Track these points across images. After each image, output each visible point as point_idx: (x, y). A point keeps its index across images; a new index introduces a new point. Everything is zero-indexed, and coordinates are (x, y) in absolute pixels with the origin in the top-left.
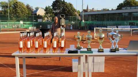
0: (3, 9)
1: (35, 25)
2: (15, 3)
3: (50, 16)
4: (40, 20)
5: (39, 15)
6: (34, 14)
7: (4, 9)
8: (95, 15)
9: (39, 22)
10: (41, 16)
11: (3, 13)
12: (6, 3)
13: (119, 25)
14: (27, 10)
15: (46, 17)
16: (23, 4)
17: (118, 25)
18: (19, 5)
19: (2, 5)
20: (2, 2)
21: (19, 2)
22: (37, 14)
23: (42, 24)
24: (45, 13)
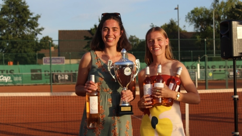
0: (198, 26)
2: (234, 7)
7: (202, 28)
11: (198, 37)
12: (207, 12)
19: (196, 18)
20: (196, 9)
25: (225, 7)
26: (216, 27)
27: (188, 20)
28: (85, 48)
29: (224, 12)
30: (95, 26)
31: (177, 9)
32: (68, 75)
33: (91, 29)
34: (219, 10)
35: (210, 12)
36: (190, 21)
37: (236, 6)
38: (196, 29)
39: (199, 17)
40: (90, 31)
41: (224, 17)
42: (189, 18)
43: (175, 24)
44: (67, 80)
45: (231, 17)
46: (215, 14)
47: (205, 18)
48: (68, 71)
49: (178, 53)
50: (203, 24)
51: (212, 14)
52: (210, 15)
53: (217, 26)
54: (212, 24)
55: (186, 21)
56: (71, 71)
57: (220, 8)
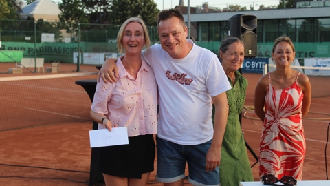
1: (31, 53)
3: (75, 26)
4: (48, 38)
5: (41, 20)
6: (26, 17)
8: (221, 25)
9: (47, 43)
10: (48, 23)
13: (306, 57)
14: (5, 5)
15: (63, 28)
17: (303, 55)
22: (37, 19)
23: (55, 48)
24: (59, 16)
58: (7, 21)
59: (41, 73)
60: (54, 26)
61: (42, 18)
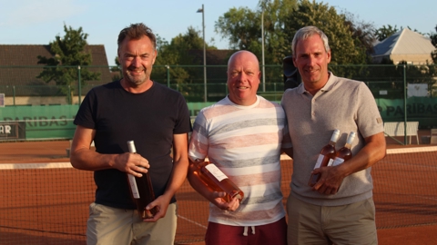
0: (236, 41)
1: (392, 114)
2: (297, 9)
4: (415, 90)
5: (404, 63)
7: (242, 43)
9: (415, 98)
12: (250, 15)
14: (352, 43)
16: (332, 11)
18: (316, 20)
20: (233, 10)
21: (316, 7)
22: (396, 62)
23: (429, 106)
24: (432, 55)
25: (281, 8)
26: (267, 42)
27: (219, 30)
28: (39, 77)
29: (279, 17)
30: (58, 38)
31: (201, 11)
32: (11, 126)
33: (51, 44)
34: (271, 12)
35: (257, 16)
36: (223, 31)
37: (300, 7)
38: (233, 45)
39: (238, 25)
40: (48, 47)
41: (280, 26)
42: (220, 26)
43: (197, 36)
44: (9, 135)
45: (291, 26)
46: (265, 20)
47: (249, 26)
48: (11, 119)
49: (203, 86)
50: (244, 37)
51: (260, 20)
52: (256, 22)
53: (269, 40)
54: (260, 36)
55: (216, 31)
56: (17, 119)
57: (273, 10)
58: (352, 68)
59: (414, 144)
60: (424, 72)
61: (405, 60)
